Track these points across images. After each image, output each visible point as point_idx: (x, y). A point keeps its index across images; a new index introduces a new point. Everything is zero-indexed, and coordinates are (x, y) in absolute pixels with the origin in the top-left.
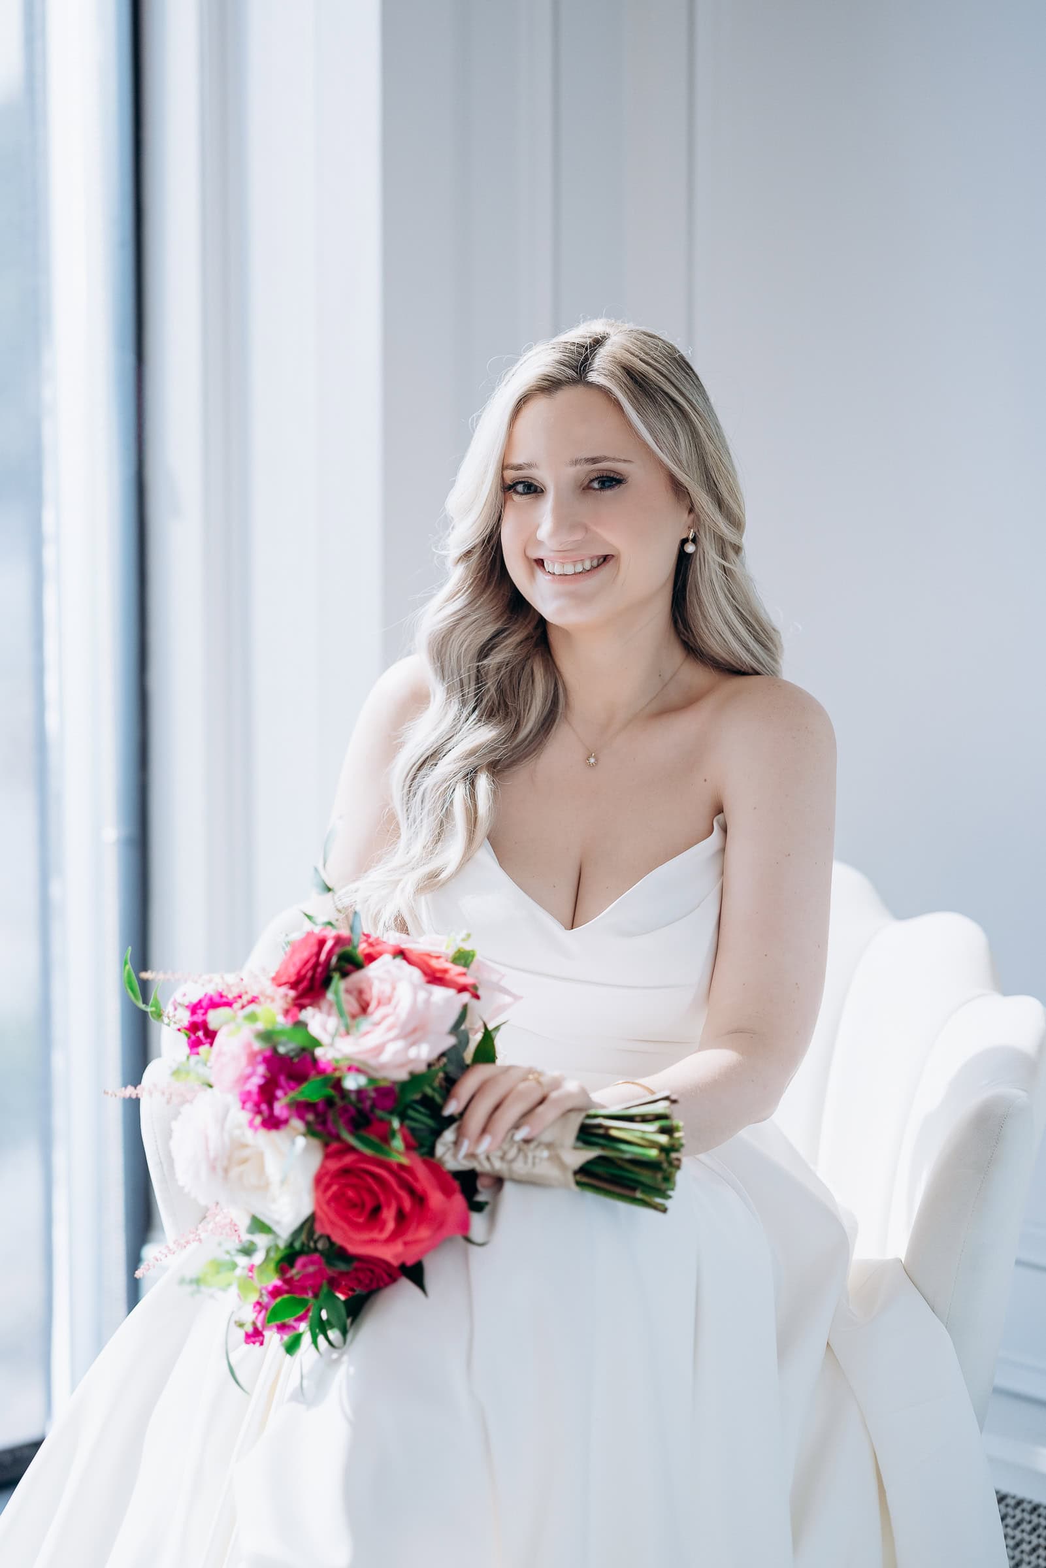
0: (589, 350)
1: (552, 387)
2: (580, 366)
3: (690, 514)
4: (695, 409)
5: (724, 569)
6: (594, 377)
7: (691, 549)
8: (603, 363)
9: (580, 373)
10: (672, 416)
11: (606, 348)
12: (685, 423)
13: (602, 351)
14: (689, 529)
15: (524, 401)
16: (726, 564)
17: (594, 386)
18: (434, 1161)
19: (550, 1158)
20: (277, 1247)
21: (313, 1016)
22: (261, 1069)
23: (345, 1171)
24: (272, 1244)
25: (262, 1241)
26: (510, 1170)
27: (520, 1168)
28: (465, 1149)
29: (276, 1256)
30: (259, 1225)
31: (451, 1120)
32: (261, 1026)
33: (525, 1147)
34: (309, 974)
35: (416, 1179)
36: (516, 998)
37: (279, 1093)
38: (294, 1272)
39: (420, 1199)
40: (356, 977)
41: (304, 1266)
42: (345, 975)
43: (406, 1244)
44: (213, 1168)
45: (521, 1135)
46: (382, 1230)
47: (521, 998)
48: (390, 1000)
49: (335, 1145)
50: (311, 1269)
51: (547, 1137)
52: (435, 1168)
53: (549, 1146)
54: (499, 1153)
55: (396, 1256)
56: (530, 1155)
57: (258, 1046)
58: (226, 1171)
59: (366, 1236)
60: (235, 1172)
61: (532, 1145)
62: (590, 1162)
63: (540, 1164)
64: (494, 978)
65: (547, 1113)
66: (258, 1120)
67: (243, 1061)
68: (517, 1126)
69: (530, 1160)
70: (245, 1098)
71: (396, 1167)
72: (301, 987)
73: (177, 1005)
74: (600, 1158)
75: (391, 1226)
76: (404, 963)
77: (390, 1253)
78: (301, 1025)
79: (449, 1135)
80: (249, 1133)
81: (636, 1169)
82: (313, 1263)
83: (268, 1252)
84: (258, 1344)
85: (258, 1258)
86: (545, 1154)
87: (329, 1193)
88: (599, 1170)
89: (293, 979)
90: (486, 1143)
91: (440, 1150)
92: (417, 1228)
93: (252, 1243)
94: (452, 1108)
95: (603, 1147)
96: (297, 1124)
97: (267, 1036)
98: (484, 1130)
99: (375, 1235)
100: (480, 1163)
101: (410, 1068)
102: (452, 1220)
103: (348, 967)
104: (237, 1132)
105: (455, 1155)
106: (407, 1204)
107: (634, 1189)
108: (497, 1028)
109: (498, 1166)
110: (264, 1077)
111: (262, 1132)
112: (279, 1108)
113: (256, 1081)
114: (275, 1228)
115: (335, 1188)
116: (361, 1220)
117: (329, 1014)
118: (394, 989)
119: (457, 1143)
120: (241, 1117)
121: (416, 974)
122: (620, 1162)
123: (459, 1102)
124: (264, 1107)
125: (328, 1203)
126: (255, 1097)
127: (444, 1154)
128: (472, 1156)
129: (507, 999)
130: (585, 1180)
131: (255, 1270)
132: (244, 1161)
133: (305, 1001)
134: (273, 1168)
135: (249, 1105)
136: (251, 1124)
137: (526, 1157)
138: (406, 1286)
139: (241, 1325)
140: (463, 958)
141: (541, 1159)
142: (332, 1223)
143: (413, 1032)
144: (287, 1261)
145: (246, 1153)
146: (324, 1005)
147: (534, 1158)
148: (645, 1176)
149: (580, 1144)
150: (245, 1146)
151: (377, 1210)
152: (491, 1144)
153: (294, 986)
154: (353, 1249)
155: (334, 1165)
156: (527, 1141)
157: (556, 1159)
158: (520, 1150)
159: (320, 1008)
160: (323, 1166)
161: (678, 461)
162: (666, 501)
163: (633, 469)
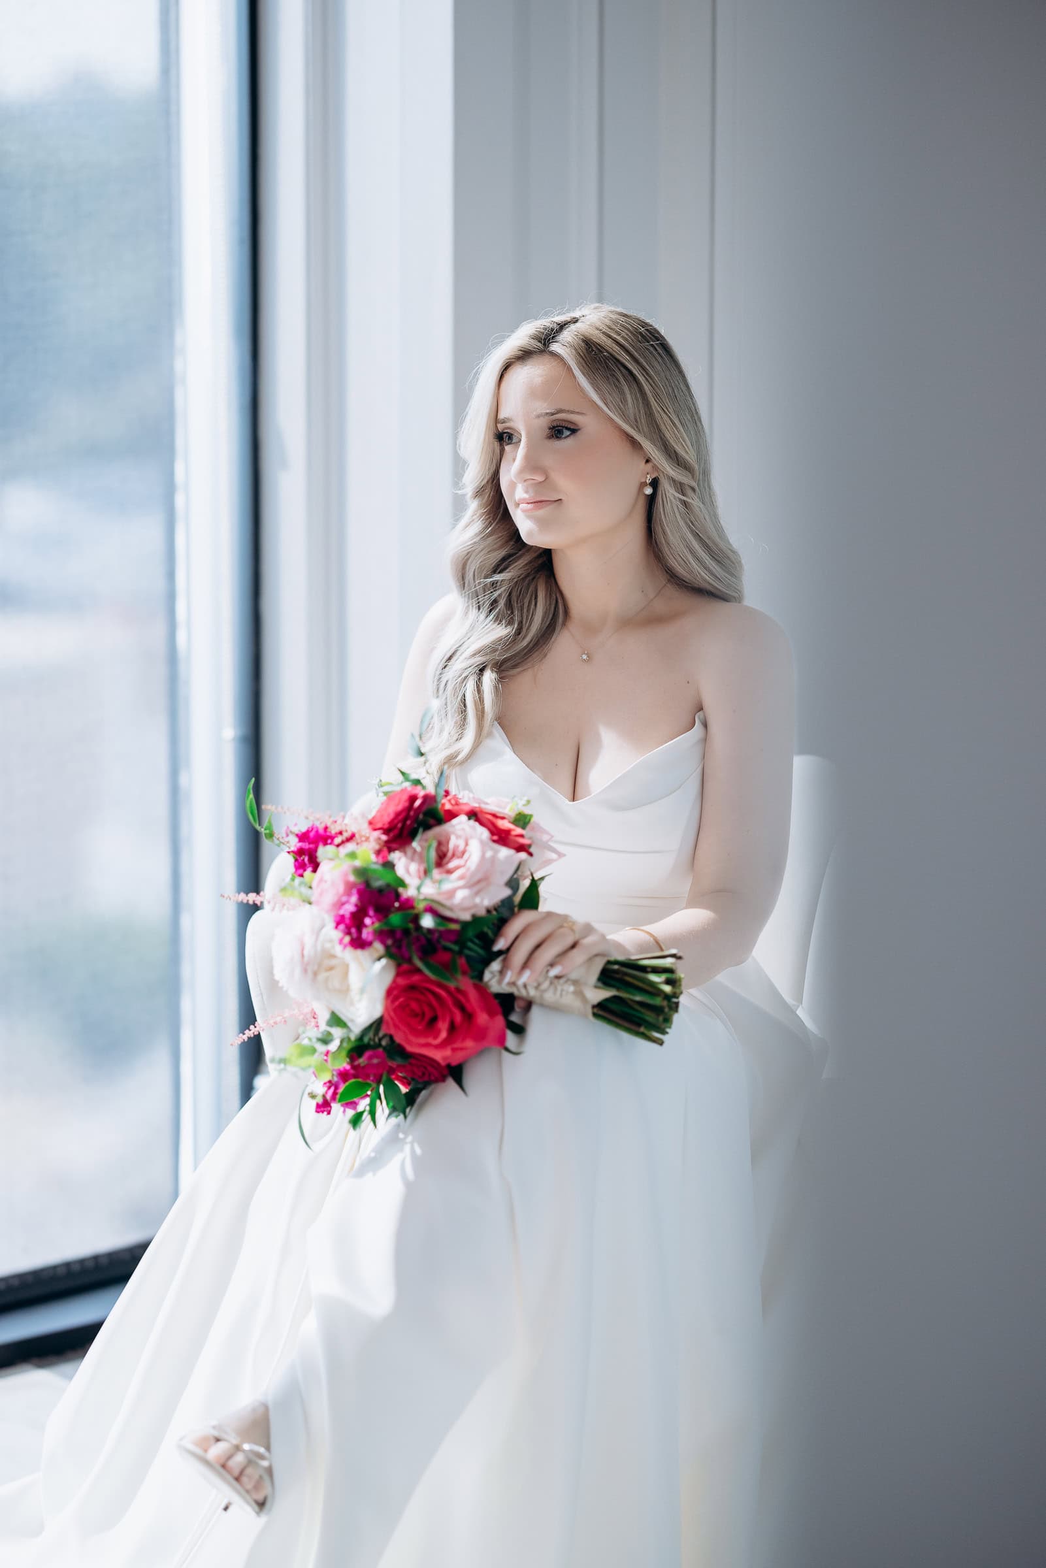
0: (562, 326)
1: (524, 355)
2: (545, 339)
3: (647, 461)
4: (647, 374)
6: (555, 347)
7: (649, 491)
8: (567, 336)
9: (544, 344)
10: (622, 380)
11: (578, 325)
12: (635, 386)
13: (573, 327)
14: (648, 474)
15: (506, 367)
17: (554, 355)
18: (482, 985)
19: (575, 993)
20: (349, 1039)
21: (400, 859)
22: (354, 899)
23: (412, 988)
24: (345, 1036)
25: (337, 1033)
26: (541, 997)
27: (549, 997)
28: (509, 977)
29: (347, 1046)
30: (336, 1020)
31: (500, 953)
32: (358, 863)
33: (556, 981)
34: (400, 825)
35: (468, 1000)
36: (561, 855)
37: (368, 921)
38: (362, 1061)
39: (469, 1016)
40: (437, 830)
41: (370, 1058)
42: (428, 827)
43: (454, 1050)
44: (305, 971)
45: (554, 972)
46: (436, 1037)
47: (564, 855)
48: (463, 853)
49: (406, 966)
50: (375, 1061)
51: (574, 976)
52: (482, 990)
53: (575, 982)
54: (535, 984)
55: (445, 1058)
56: (559, 988)
57: (352, 878)
58: (315, 974)
59: (422, 1041)
60: (322, 976)
61: (562, 981)
62: (607, 1000)
63: (565, 995)
64: (545, 838)
65: (578, 957)
66: (347, 939)
67: (341, 888)
68: (552, 965)
69: (558, 993)
70: (340, 921)
71: (453, 989)
72: (392, 835)
74: (615, 997)
75: (444, 1035)
76: (477, 824)
77: (438, 1056)
78: (389, 866)
79: (495, 966)
80: (338, 949)
81: (643, 1010)
82: (377, 1057)
83: (342, 1042)
84: (325, 1113)
85: (333, 1046)
86: (572, 988)
87: (397, 1003)
88: (614, 1007)
89: (386, 826)
90: (526, 976)
91: (487, 976)
92: (464, 1040)
93: (329, 1034)
94: (500, 945)
95: (618, 989)
96: (378, 947)
97: (361, 872)
98: (525, 965)
99: (431, 1040)
100: (518, 990)
101: (473, 911)
102: (492, 1034)
103: (431, 821)
104: (328, 945)
105: (500, 982)
106: (458, 1018)
107: (639, 1025)
108: (542, 879)
109: (532, 993)
110: (356, 906)
111: (350, 950)
112: (366, 934)
113: (349, 908)
114: (349, 1024)
115: (401, 1000)
116: (420, 1027)
117: (412, 859)
118: (467, 844)
119: (502, 972)
120: (334, 935)
121: (484, 833)
122: (629, 1002)
123: (506, 941)
124: (353, 930)
125: (395, 1010)
126: (347, 921)
127: (490, 980)
128: (513, 984)
129: (554, 856)
130: (600, 1013)
131: (330, 1055)
132: (331, 968)
133: (394, 846)
134: (355, 978)
135: (342, 927)
136: (341, 941)
137: (556, 989)
138: (451, 1083)
139: (313, 1096)
140: (522, 820)
141: (568, 992)
142: (396, 1026)
143: (479, 883)
144: (357, 1050)
145: (333, 962)
146: (409, 851)
147: (562, 990)
148: (650, 1017)
149: (600, 984)
150: (333, 956)
151: (434, 1020)
152: (529, 977)
153: (386, 831)
154: (409, 1048)
155: (401, 981)
156: (558, 977)
157: (579, 994)
158: (551, 983)
159: (405, 853)
160: (394, 981)
161: (624, 416)
162: (620, 448)
163: (587, 422)
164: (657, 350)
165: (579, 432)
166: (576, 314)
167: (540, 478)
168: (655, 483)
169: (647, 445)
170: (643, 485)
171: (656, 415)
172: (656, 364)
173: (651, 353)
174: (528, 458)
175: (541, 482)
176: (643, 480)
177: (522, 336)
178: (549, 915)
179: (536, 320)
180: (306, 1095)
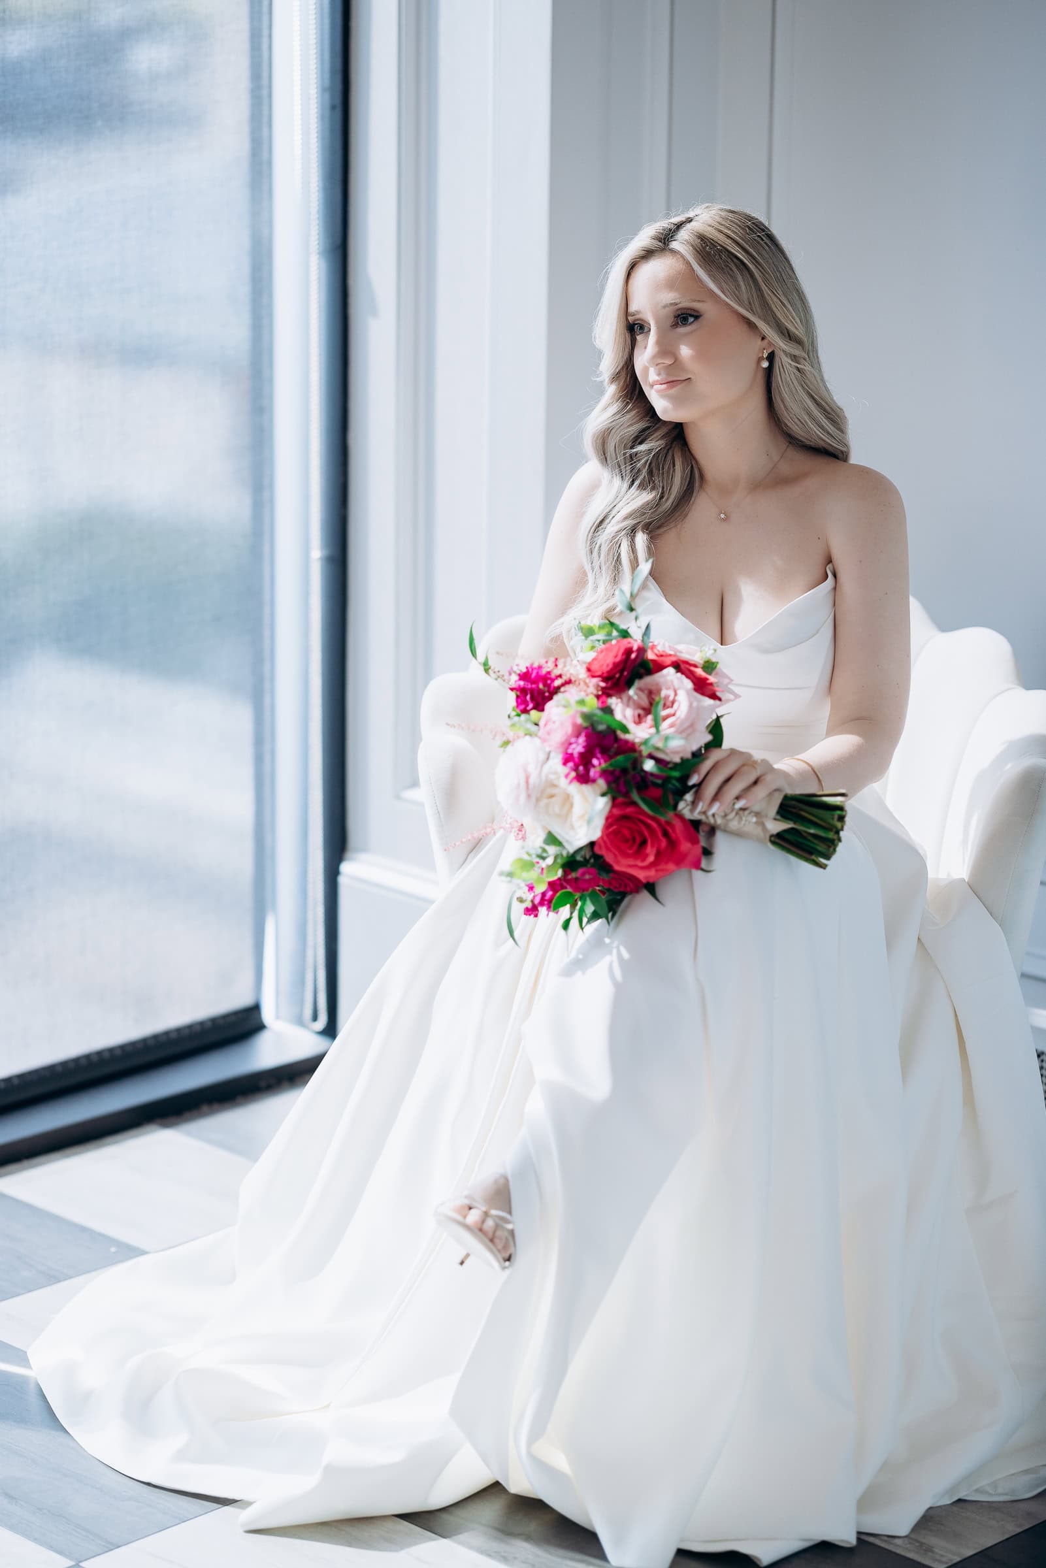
0: (679, 226)
1: (647, 254)
2: (665, 239)
3: (763, 339)
4: (757, 262)
5: (798, 369)
6: (674, 245)
7: (765, 364)
8: (684, 234)
9: (664, 243)
10: (734, 268)
11: (692, 223)
12: (746, 272)
13: (689, 226)
14: (764, 349)
15: (632, 267)
16: (798, 366)
17: (673, 251)
18: (677, 812)
19: (756, 823)
20: (562, 855)
21: (617, 704)
22: (582, 740)
23: (625, 817)
24: (559, 853)
25: (552, 850)
26: (726, 825)
27: (734, 825)
28: (700, 807)
29: (560, 861)
30: (552, 839)
31: (694, 786)
32: (586, 709)
33: (741, 812)
34: (617, 676)
35: (674, 831)
36: (737, 696)
37: (595, 762)
38: (574, 875)
39: (673, 844)
40: (648, 680)
41: (583, 874)
42: (640, 677)
43: (657, 870)
44: (529, 796)
45: (739, 805)
46: (643, 860)
47: (740, 696)
48: (673, 702)
49: (621, 799)
50: (587, 877)
51: (756, 808)
52: (680, 817)
53: (757, 814)
54: (723, 814)
55: (646, 878)
56: (744, 818)
57: (579, 721)
58: (538, 800)
59: (631, 862)
60: (544, 802)
61: (746, 812)
62: (785, 831)
63: (749, 823)
64: (726, 681)
65: (760, 792)
66: (573, 774)
67: (569, 729)
68: (738, 798)
69: (743, 822)
70: (567, 759)
71: (663, 823)
72: (610, 683)
73: (512, 672)
74: (792, 829)
75: (651, 859)
76: (683, 677)
77: (641, 875)
78: (608, 710)
79: (689, 797)
80: (563, 782)
81: (815, 841)
82: (590, 874)
83: (556, 858)
84: (532, 916)
85: (550, 861)
86: (754, 820)
87: (610, 830)
88: (787, 836)
89: (605, 675)
90: (715, 808)
91: (681, 805)
92: (667, 863)
93: (544, 850)
94: (694, 780)
95: (795, 823)
96: (601, 783)
97: (587, 717)
98: (716, 797)
99: (640, 864)
100: (707, 817)
101: (681, 755)
102: (690, 858)
103: (642, 671)
104: (552, 777)
105: (692, 811)
106: (664, 843)
107: (811, 853)
108: (722, 716)
109: (719, 821)
110: (584, 747)
111: (576, 785)
112: (592, 772)
113: (578, 748)
114: (565, 844)
115: (615, 827)
116: (631, 852)
117: (628, 706)
118: (676, 694)
119: (694, 803)
120: (559, 769)
121: (689, 684)
122: (805, 834)
123: (699, 775)
124: (581, 768)
125: (608, 835)
126: (576, 760)
127: (684, 808)
128: (704, 813)
129: (732, 697)
130: (777, 841)
131: (545, 871)
132: (552, 796)
133: (611, 692)
134: (579, 806)
135: (571, 764)
136: (567, 776)
137: (741, 818)
138: (645, 895)
139: (521, 900)
140: (709, 666)
141: (750, 822)
142: (608, 849)
143: (687, 730)
144: (570, 865)
145: (557, 792)
146: (624, 696)
147: (746, 821)
148: (821, 847)
149: (778, 817)
150: (554, 786)
151: (644, 846)
152: (719, 808)
153: (605, 679)
154: (617, 868)
155: (616, 811)
156: (743, 809)
157: (762, 824)
158: (737, 814)
159: (621, 698)
160: (611, 811)
161: (740, 302)
162: (740, 330)
163: (706, 307)
164: (763, 240)
165: (701, 318)
166: (691, 214)
167: (668, 362)
168: (771, 357)
169: (761, 324)
170: (760, 359)
171: (768, 298)
172: (764, 253)
173: (758, 243)
174: (659, 342)
175: (670, 365)
176: (760, 355)
177: (644, 238)
178: (733, 752)
179: (656, 222)
180: (515, 899)
